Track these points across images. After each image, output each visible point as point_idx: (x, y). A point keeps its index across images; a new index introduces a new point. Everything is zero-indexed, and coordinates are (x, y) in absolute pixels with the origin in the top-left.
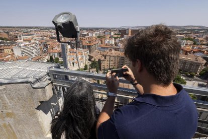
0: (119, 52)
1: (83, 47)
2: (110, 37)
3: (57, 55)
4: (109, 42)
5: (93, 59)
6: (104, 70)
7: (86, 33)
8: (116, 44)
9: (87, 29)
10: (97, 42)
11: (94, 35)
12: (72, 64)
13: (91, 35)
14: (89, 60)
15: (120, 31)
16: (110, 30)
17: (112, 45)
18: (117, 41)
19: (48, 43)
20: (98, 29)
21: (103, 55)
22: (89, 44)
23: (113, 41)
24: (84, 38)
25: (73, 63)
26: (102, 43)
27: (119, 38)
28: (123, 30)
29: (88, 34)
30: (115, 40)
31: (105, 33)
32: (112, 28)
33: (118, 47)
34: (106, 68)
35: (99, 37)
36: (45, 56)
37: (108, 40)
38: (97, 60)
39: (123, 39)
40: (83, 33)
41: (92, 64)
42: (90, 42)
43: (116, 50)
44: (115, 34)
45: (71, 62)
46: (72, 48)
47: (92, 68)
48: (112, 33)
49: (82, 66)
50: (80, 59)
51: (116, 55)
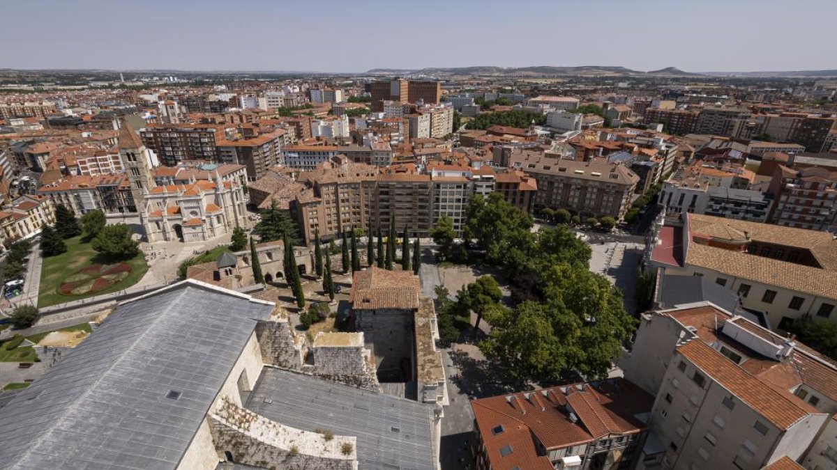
0: (370, 169)
1: (220, 156)
2: (331, 112)
3: (91, 202)
4: (327, 129)
5: (266, 204)
6: (317, 242)
7: (226, 97)
8: (356, 137)
9: (230, 81)
10: (279, 132)
11: (264, 104)
12: (172, 235)
13: (251, 105)
14: (252, 207)
15: (368, 87)
16: (330, 82)
17: (340, 140)
18: (360, 124)
19: (38, 148)
20: (278, 79)
21: (308, 184)
22: (243, 143)
23: (343, 128)
24: (219, 119)
25: (178, 229)
26: (299, 135)
27: (368, 114)
28: (378, 83)
29: (235, 102)
30: (352, 122)
31: (308, 94)
32: (338, 77)
33: (365, 148)
34: (324, 231)
35: (284, 112)
36: (29, 207)
37: (322, 123)
38: (284, 205)
39: (381, 115)
40: (212, 98)
41: (264, 223)
42: (247, 133)
43: (356, 158)
44: (352, 100)
45: (169, 226)
46: (167, 160)
47: (265, 239)
48: (339, 96)
49: (221, 236)
50: (210, 208)
51: (359, 180)
